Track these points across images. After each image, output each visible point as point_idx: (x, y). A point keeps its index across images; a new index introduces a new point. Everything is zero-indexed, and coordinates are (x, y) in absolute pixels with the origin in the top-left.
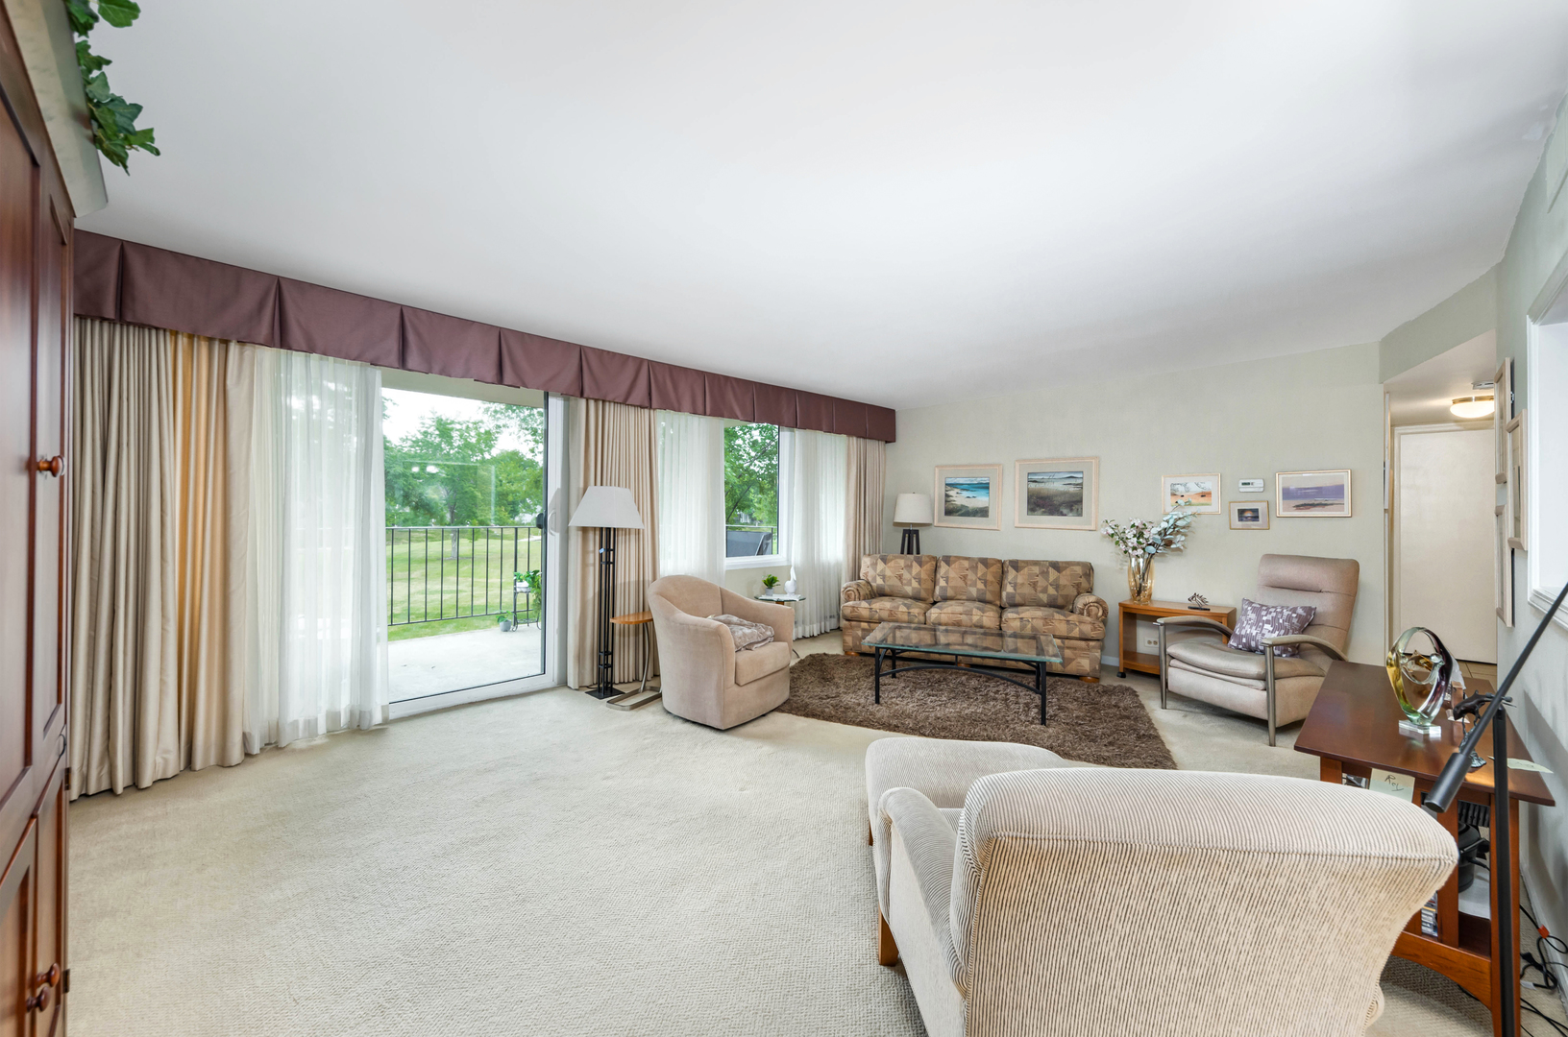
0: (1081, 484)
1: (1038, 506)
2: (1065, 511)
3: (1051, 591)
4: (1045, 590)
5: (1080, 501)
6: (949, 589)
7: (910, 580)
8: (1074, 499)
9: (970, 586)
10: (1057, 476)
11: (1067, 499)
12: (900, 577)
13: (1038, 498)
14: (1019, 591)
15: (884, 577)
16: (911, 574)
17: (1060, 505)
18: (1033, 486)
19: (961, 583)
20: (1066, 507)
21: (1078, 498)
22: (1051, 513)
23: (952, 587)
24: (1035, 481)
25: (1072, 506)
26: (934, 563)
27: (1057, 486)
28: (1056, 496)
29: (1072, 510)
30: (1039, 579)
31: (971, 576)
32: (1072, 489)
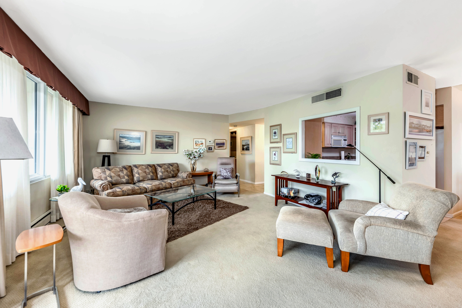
0: (173, 140)
1: (159, 146)
2: (168, 148)
3: (172, 173)
4: (170, 173)
5: (173, 145)
6: (140, 177)
7: (124, 176)
8: (171, 144)
9: (148, 175)
10: (166, 137)
11: (169, 144)
12: (119, 176)
13: (159, 143)
14: (163, 174)
15: (111, 177)
16: (124, 173)
17: (167, 146)
18: (157, 139)
19: (145, 174)
20: (168, 146)
21: (172, 144)
22: (164, 148)
23: (141, 176)
24: (158, 138)
25: (170, 146)
26: (131, 168)
27: (166, 140)
28: (165, 143)
29: (170, 147)
30: (168, 169)
31: (147, 171)
32: (170, 141)
